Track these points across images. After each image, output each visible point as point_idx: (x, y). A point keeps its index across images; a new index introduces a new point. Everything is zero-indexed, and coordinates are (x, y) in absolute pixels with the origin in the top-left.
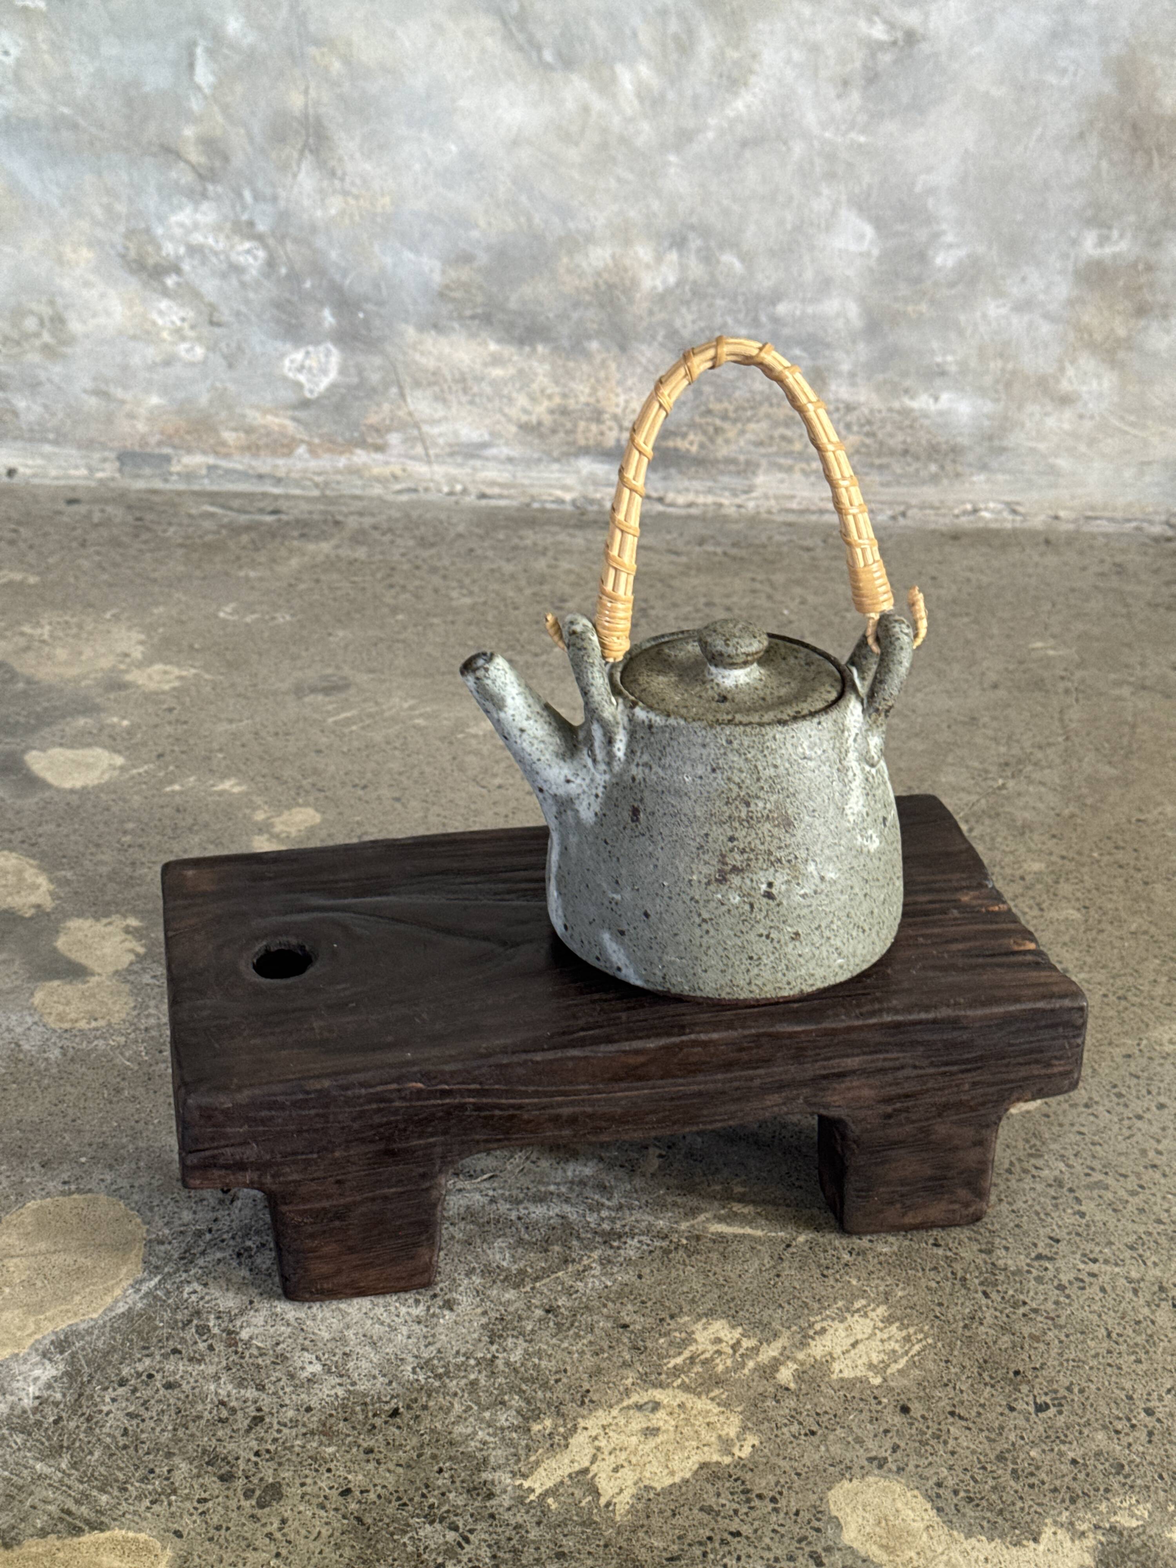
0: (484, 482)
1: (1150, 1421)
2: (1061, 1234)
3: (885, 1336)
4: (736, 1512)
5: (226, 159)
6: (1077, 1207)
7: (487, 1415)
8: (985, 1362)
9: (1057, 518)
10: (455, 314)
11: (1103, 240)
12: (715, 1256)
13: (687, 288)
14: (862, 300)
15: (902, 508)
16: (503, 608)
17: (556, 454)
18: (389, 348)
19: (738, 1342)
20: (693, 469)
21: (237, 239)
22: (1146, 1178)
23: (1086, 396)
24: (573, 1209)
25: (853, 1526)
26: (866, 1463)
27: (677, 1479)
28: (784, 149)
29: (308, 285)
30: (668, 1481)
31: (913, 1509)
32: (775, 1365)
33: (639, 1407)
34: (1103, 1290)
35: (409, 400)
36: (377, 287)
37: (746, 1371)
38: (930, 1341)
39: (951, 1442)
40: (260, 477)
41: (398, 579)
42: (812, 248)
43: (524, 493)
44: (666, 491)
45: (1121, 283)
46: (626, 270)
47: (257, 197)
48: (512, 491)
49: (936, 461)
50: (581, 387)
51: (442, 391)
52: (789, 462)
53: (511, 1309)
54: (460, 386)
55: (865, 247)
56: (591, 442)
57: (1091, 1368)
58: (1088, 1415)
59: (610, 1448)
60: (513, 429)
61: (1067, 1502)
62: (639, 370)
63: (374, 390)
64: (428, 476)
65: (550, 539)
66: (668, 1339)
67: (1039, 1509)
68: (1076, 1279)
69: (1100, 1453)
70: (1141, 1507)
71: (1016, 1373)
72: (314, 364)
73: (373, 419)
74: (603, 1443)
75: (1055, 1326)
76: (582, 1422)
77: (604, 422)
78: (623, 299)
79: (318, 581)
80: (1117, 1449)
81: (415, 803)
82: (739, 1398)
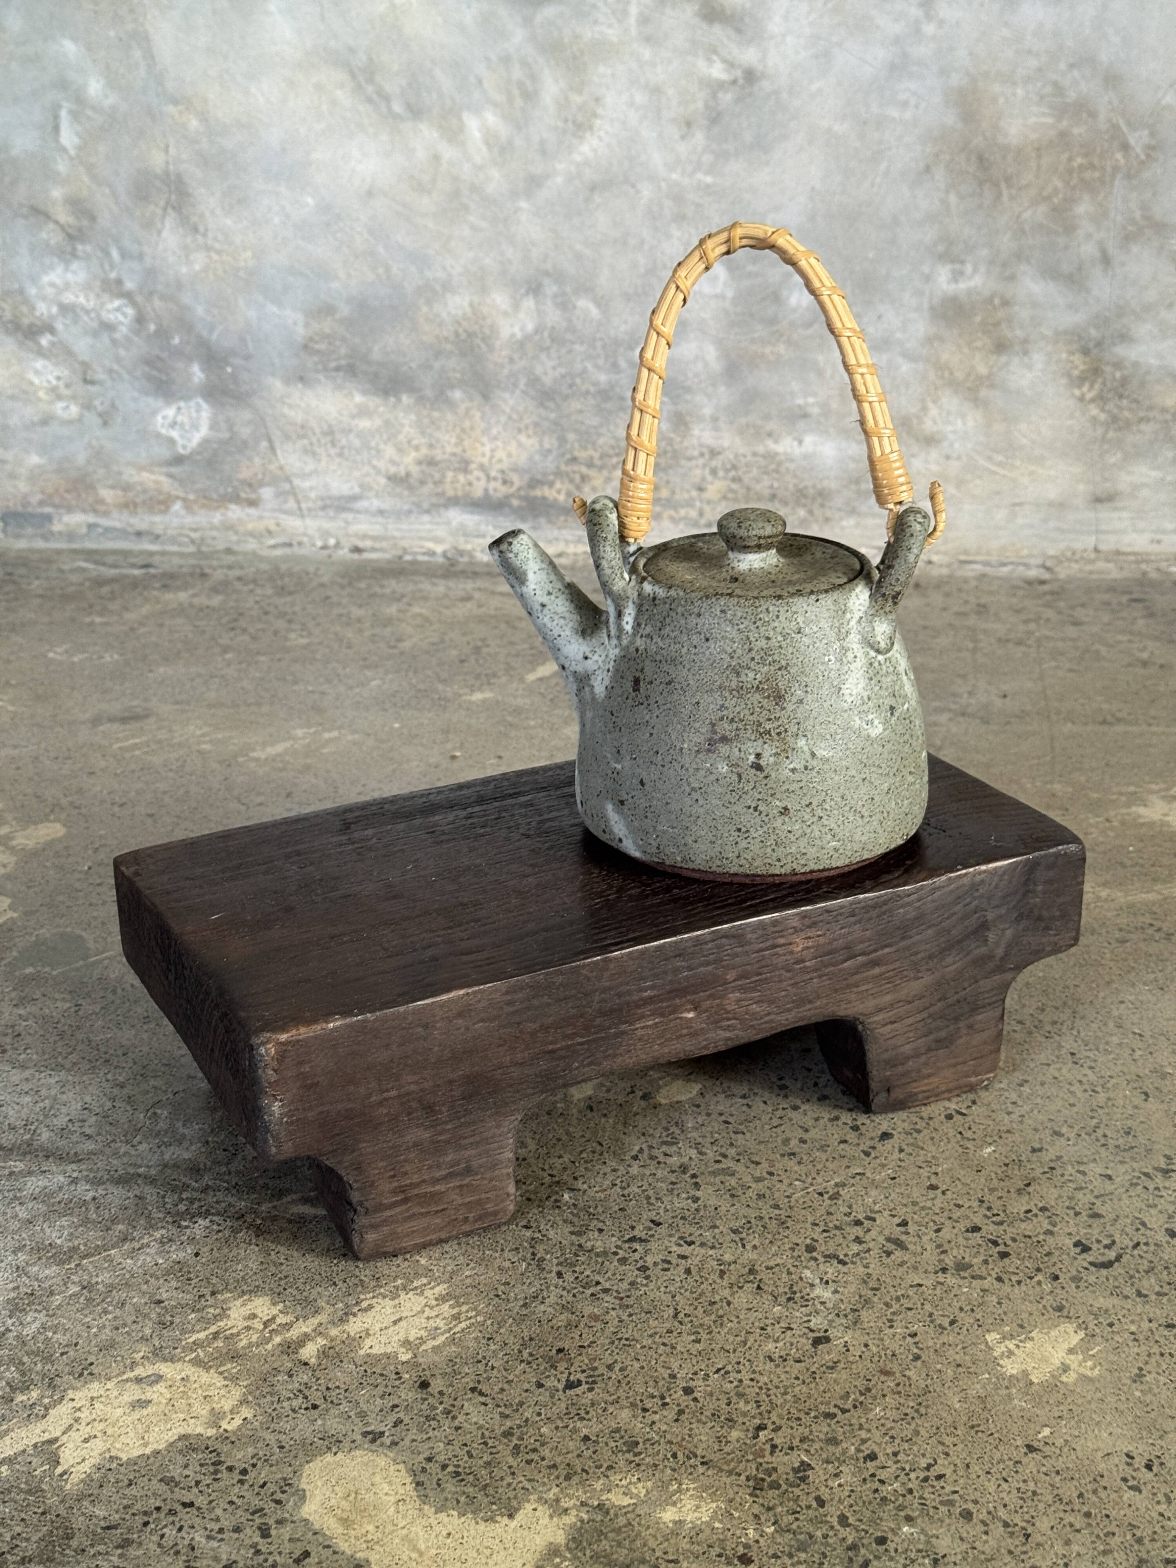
0: (356, 535)
1: (685, 1400)
2: (663, 1217)
3: (434, 1314)
4: (197, 1483)
5: (93, 219)
6: (692, 1193)
8: (531, 1339)
9: (930, 563)
10: (320, 367)
11: (957, 275)
12: (285, 1235)
13: (546, 334)
14: (719, 343)
16: (335, 646)
17: (426, 506)
18: (258, 403)
19: (274, 1318)
20: (562, 518)
21: (106, 297)
22: (779, 1165)
23: (951, 436)
25: (318, 1499)
26: (358, 1437)
27: (148, 1451)
28: (632, 191)
29: (176, 341)
30: (136, 1453)
31: (390, 1483)
32: (304, 1340)
33: (138, 1380)
34: (688, 1271)
35: (279, 452)
36: (243, 340)
37: (269, 1347)
38: (479, 1319)
39: (461, 1418)
40: (139, 534)
41: (242, 623)
43: (395, 545)
46: (484, 318)
47: (124, 255)
48: (384, 544)
49: (804, 506)
50: (447, 437)
51: (311, 444)
52: (657, 509)
53: (46, 1285)
54: (329, 438)
55: (719, 288)
56: (460, 493)
57: (643, 1347)
58: (620, 1393)
59: (90, 1419)
60: (383, 481)
61: (561, 1479)
62: (503, 419)
63: (245, 443)
64: (302, 530)
65: (411, 587)
66: (200, 1315)
67: (528, 1485)
68: (664, 1261)
69: (617, 1430)
70: (640, 1485)
71: (560, 1351)
72: (186, 420)
73: (245, 473)
74: (84, 1415)
75: (621, 1306)
76: (71, 1394)
77: (471, 472)
78: (484, 347)
79: (161, 625)
80: (638, 1426)
81: (168, 819)
82: (250, 1373)
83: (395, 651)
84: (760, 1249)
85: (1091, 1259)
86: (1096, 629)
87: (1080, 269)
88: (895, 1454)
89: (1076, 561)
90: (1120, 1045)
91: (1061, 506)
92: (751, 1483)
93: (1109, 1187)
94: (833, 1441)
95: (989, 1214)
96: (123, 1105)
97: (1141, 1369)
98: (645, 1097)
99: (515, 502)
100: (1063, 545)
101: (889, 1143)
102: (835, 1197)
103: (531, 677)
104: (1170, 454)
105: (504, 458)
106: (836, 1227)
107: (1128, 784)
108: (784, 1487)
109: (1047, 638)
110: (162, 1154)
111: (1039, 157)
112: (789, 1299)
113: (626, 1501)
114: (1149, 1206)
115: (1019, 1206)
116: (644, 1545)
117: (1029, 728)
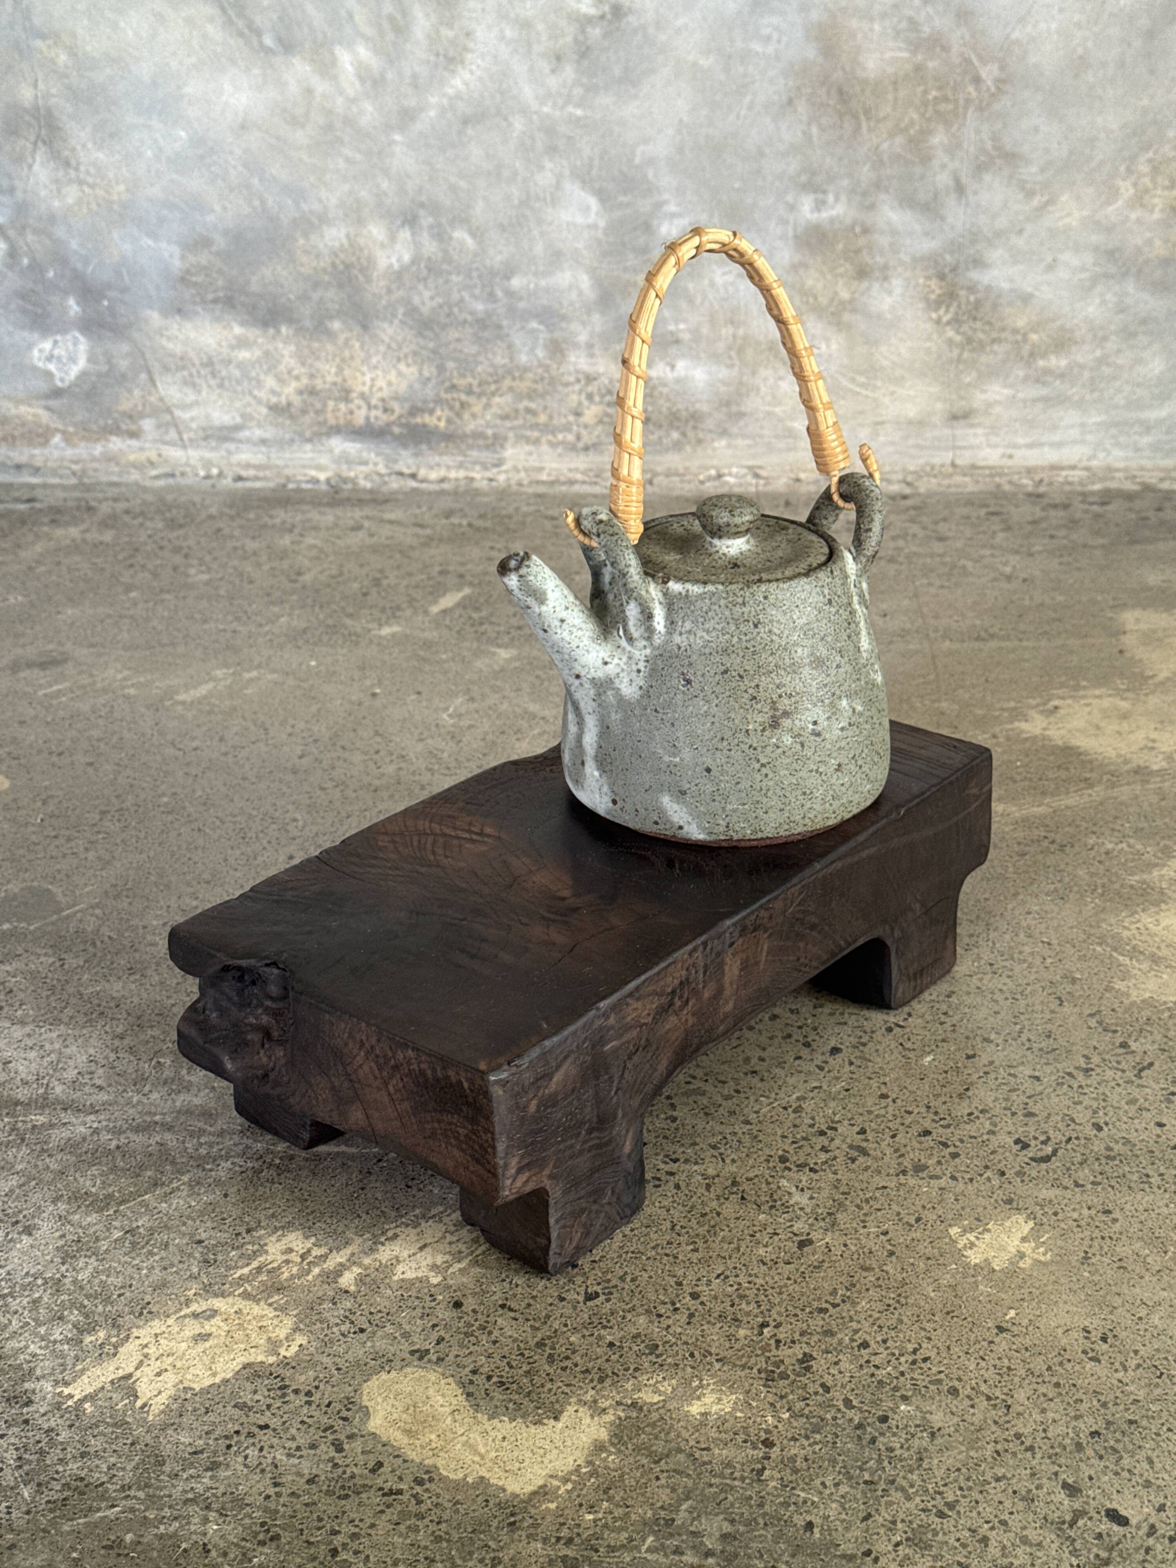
0: (239, 464)
1: (693, 1304)
3: (455, 1239)
4: (269, 1407)
6: (670, 1113)
7: (42, 1330)
9: (798, 480)
10: (198, 299)
11: (820, 205)
12: (305, 1173)
13: (422, 265)
14: (592, 272)
16: (237, 582)
17: (308, 434)
18: (136, 335)
19: (309, 1251)
20: (443, 445)
22: (743, 1083)
24: (174, 1137)
25: (381, 1414)
26: (406, 1355)
27: (217, 1380)
28: (504, 124)
29: (51, 274)
30: (207, 1382)
31: (443, 1395)
32: (340, 1270)
33: (195, 1315)
34: (677, 1187)
35: (158, 384)
36: (119, 273)
37: (310, 1278)
39: (496, 1333)
40: (19, 467)
41: (140, 559)
42: (540, 222)
43: (279, 475)
44: (418, 467)
45: (840, 246)
46: (361, 250)
48: (268, 473)
49: (678, 428)
50: (327, 367)
52: (536, 434)
53: (90, 1231)
54: (208, 369)
55: (592, 218)
56: (342, 422)
57: (648, 1259)
58: (635, 1301)
59: (157, 1354)
60: (264, 411)
61: (595, 1382)
62: (382, 348)
63: (124, 376)
64: (184, 460)
65: (299, 517)
66: (239, 1252)
67: (567, 1390)
68: (654, 1178)
69: (638, 1335)
70: (666, 1383)
71: (575, 1266)
72: (63, 353)
73: (125, 405)
74: (152, 1350)
76: (135, 1332)
77: (352, 401)
78: (361, 278)
79: (58, 564)
80: (656, 1331)
81: (108, 767)
82: (297, 1303)
83: (298, 585)
84: (739, 1163)
85: (1031, 1155)
86: (959, 544)
87: (936, 197)
88: (885, 1341)
89: (935, 476)
90: (1032, 954)
91: (920, 424)
92: (763, 1375)
93: (1038, 1087)
94: (830, 1333)
95: (936, 1118)
96: (126, 1055)
97: (1086, 1252)
99: (396, 430)
100: (921, 461)
101: (839, 1057)
102: (798, 1110)
103: (435, 609)
104: (1021, 373)
105: (385, 387)
106: (804, 1139)
107: (1008, 700)
108: (792, 1377)
109: (915, 554)
110: (174, 1101)
111: (896, 90)
112: (772, 1207)
113: (656, 1398)
114: (1075, 1103)
115: (962, 1109)
116: (678, 1436)
117: (911, 647)
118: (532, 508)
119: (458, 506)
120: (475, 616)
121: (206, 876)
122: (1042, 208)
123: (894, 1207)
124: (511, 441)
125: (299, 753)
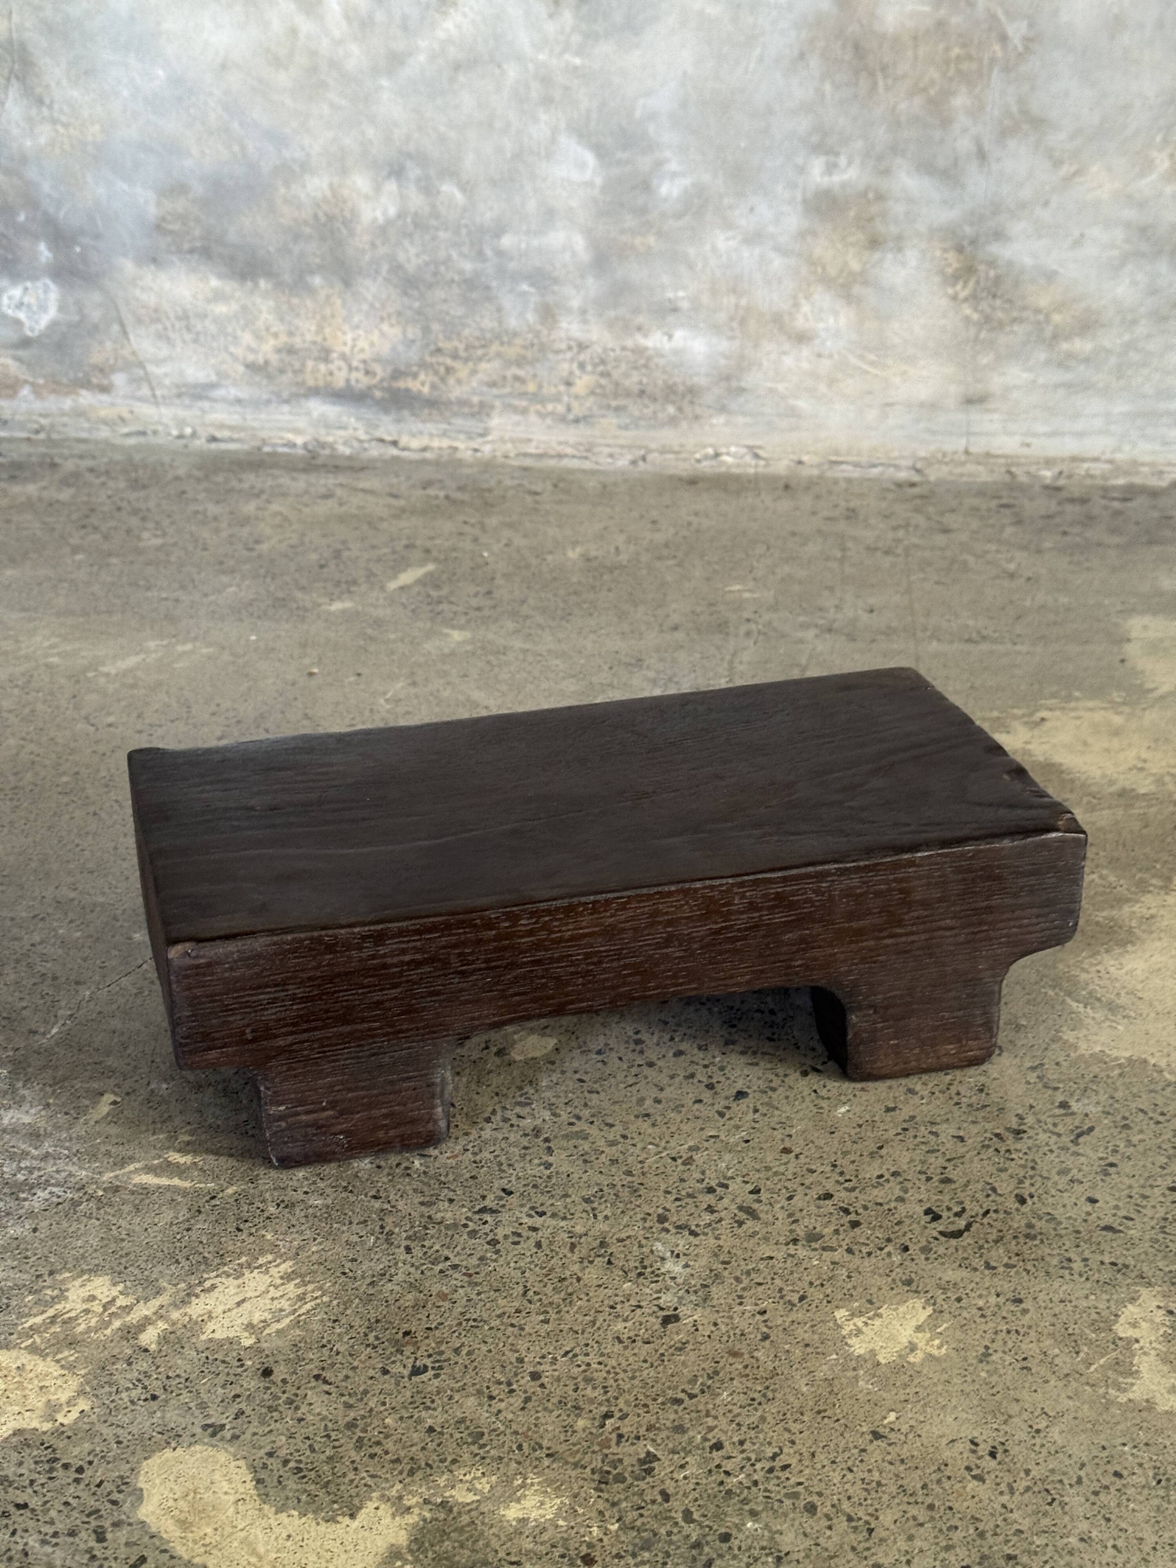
0: (212, 425)
1: (532, 1387)
2: (517, 1186)
3: (278, 1294)
4: (32, 1482)
6: (545, 1158)
9: (800, 462)
10: (173, 248)
11: (831, 168)
12: (126, 1208)
13: (409, 220)
14: (588, 233)
15: (642, 452)
16: (190, 548)
17: (285, 395)
18: (109, 285)
19: (114, 1300)
20: (426, 411)
22: (633, 1127)
23: (823, 334)
25: (156, 1499)
26: (198, 1430)
28: (498, 71)
29: (22, 218)
31: (230, 1481)
32: (143, 1325)
34: (538, 1245)
35: (132, 337)
36: (92, 219)
37: (108, 1332)
38: (325, 1299)
39: (304, 1409)
41: (94, 520)
42: (533, 177)
43: (254, 436)
44: (400, 433)
45: (852, 213)
46: (344, 201)
48: (242, 435)
49: (673, 402)
50: (307, 325)
52: (524, 403)
54: (183, 323)
55: (588, 175)
56: (321, 383)
57: (491, 1328)
58: (467, 1379)
60: (241, 369)
61: (405, 1475)
62: (365, 307)
63: (96, 327)
64: (156, 418)
65: (270, 482)
66: (36, 1297)
67: (371, 1482)
68: (514, 1233)
69: (462, 1421)
70: (484, 1480)
71: (407, 1333)
72: (33, 301)
73: (96, 358)
75: (470, 1283)
77: (332, 362)
78: (344, 231)
79: (8, 521)
80: (484, 1416)
81: (12, 742)
82: (88, 1360)
83: (254, 554)
84: (612, 1221)
85: (941, 1228)
86: (964, 537)
87: (955, 164)
88: (742, 1443)
89: (946, 464)
91: (932, 407)
92: (596, 1476)
93: (961, 1149)
94: (680, 1429)
95: (841, 1179)
97: (987, 1348)
98: (500, 1053)
99: (378, 394)
100: (932, 448)
101: (744, 1102)
102: (689, 1161)
103: (392, 585)
104: (1042, 356)
105: (367, 347)
106: (689, 1196)
107: (992, 710)
108: (629, 1480)
109: (916, 546)
111: (916, 46)
112: (640, 1274)
113: (470, 1498)
114: (1001, 1170)
115: (872, 1171)
116: (487, 1545)
117: (895, 646)
118: (516, 482)
119: (439, 477)
120: (434, 593)
121: (91, 865)
122: (1068, 179)
123: (778, 1282)
124: (497, 411)
125: (218, 733)
